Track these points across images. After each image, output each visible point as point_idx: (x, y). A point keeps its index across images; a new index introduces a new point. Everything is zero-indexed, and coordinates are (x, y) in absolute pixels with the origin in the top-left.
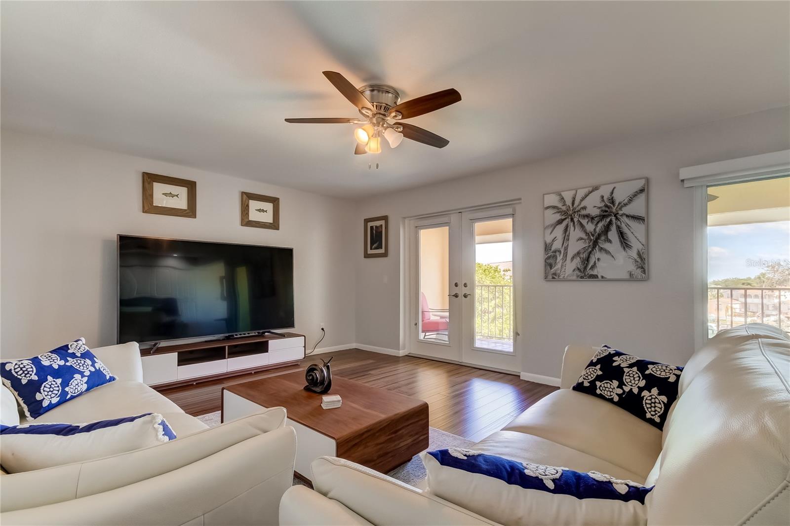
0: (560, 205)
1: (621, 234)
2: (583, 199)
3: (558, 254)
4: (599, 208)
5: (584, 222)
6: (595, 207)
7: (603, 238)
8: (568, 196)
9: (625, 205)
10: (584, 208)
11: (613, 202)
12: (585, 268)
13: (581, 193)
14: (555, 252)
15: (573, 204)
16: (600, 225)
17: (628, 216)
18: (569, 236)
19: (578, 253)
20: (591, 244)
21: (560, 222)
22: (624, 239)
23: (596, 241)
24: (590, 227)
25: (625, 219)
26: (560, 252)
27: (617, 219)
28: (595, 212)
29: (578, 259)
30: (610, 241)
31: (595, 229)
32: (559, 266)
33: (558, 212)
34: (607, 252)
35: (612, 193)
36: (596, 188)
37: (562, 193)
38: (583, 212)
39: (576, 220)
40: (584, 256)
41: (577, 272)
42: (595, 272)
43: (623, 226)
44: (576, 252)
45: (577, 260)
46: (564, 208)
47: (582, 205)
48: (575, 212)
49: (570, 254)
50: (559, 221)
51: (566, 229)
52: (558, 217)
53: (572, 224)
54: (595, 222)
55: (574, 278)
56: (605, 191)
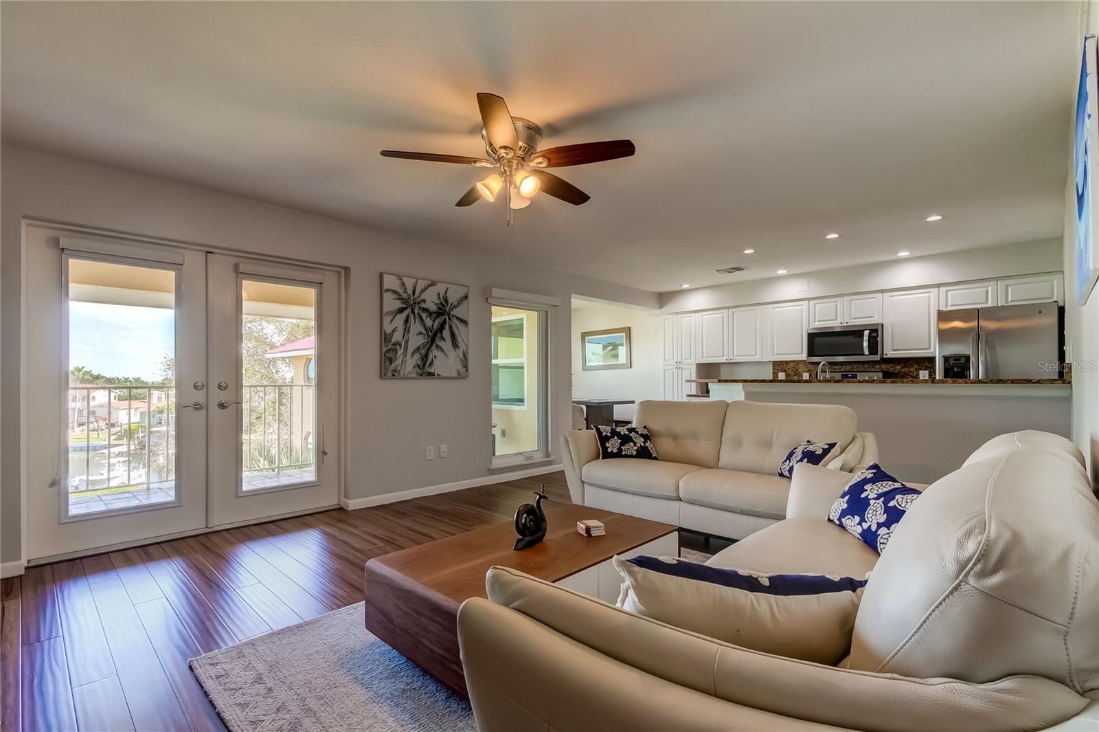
0: (401, 291)
1: (453, 335)
2: (423, 291)
3: (398, 347)
4: (436, 304)
5: (424, 315)
6: (433, 302)
7: (439, 335)
8: (409, 283)
9: (456, 307)
10: (424, 301)
11: (447, 302)
12: (424, 365)
13: (421, 284)
14: (395, 344)
15: (414, 293)
16: (437, 322)
17: (457, 318)
18: (409, 328)
19: (418, 348)
20: (429, 340)
21: (401, 310)
22: (455, 339)
23: (433, 337)
24: (429, 322)
25: (455, 320)
26: (400, 345)
27: (450, 319)
28: (433, 308)
29: (418, 354)
30: (444, 339)
31: (433, 326)
32: (399, 361)
33: (400, 299)
34: (442, 350)
35: (446, 292)
36: (433, 284)
37: (403, 278)
38: (423, 305)
39: (416, 311)
40: (423, 352)
41: (417, 369)
42: (432, 370)
43: (454, 326)
44: (416, 347)
45: (417, 356)
46: (405, 296)
47: (422, 298)
48: (415, 303)
49: (411, 348)
50: (399, 309)
51: (407, 321)
52: (399, 304)
53: (412, 315)
54: (433, 318)
55: (414, 375)
56: (441, 288)
